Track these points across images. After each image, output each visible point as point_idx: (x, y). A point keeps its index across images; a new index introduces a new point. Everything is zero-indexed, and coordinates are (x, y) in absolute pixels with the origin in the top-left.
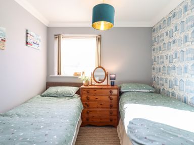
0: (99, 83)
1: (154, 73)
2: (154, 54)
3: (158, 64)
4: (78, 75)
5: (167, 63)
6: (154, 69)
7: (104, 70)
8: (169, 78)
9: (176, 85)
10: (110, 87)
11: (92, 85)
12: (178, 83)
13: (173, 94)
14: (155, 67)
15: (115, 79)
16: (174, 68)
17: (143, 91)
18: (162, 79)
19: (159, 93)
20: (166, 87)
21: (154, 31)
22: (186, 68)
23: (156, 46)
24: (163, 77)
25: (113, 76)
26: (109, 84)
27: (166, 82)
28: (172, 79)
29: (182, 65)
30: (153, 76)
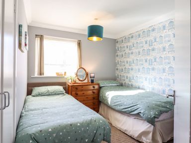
0: (82, 81)
1: (117, 73)
2: (118, 59)
3: (121, 66)
4: (60, 75)
5: (127, 66)
6: (117, 69)
7: (85, 70)
8: (129, 75)
9: (133, 79)
10: (90, 84)
11: (76, 83)
12: (135, 78)
13: (132, 85)
14: (118, 68)
15: (94, 78)
16: (132, 69)
17: (114, 85)
18: (124, 76)
19: (122, 86)
20: (127, 81)
21: (117, 42)
22: (139, 69)
23: (119, 53)
24: (125, 75)
25: (92, 75)
26: (90, 81)
27: (127, 78)
28: (131, 76)
29: (137, 67)
30: (116, 75)
